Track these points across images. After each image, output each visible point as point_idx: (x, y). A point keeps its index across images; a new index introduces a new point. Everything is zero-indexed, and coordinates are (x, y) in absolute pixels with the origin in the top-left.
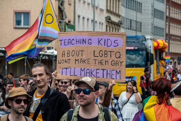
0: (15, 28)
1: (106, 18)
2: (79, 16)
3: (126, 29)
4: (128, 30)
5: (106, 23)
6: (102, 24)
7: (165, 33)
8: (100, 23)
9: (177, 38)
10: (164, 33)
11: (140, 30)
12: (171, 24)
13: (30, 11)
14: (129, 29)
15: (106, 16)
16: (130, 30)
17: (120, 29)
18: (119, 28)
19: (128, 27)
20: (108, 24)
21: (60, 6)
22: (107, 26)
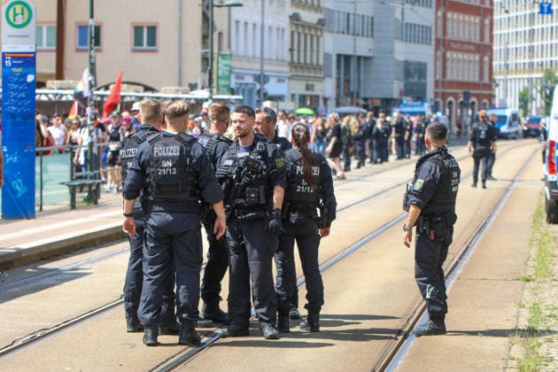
0: (134, 51)
1: (290, 17)
2: (237, 22)
3: (338, 32)
4: (341, 35)
5: (292, 27)
6: (283, 30)
7: (433, 37)
8: (278, 29)
9: (466, 47)
10: (430, 36)
11: (370, 33)
12: (449, 15)
13: (158, 23)
14: (343, 33)
15: (291, 14)
16: (345, 36)
17: (322, 36)
18: (319, 33)
19: (341, 30)
20: (294, 29)
21: (206, 11)
22: (292, 33)
